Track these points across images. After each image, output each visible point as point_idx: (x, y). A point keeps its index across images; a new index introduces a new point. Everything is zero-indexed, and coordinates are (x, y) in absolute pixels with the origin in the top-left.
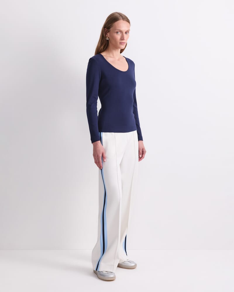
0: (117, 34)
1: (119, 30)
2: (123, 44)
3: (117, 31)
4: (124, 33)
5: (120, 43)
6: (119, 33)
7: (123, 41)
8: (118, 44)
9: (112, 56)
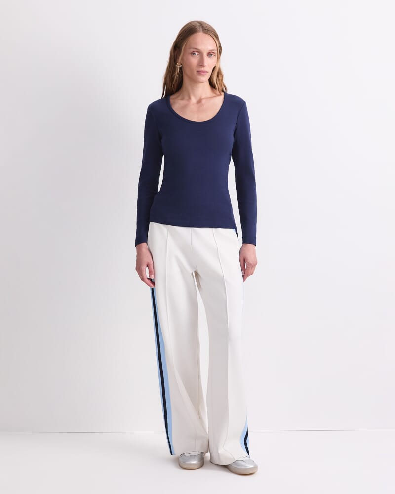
0: (192, 56)
1: (196, 49)
2: (203, 73)
3: (192, 50)
4: (205, 55)
5: (198, 71)
6: (197, 55)
7: (202, 69)
8: (195, 72)
9: (186, 98)
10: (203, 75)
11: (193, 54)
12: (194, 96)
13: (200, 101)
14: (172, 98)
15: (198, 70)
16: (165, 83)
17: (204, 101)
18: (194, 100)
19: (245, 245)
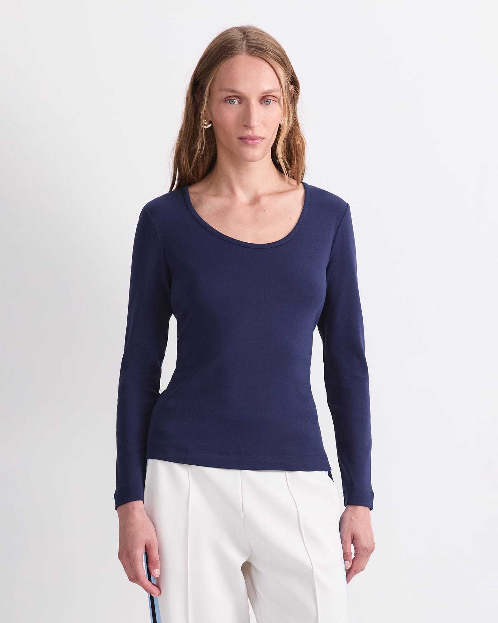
0: (227, 106)
1: (232, 91)
2: (252, 142)
3: (226, 94)
4: (254, 102)
5: (241, 138)
6: (236, 103)
7: (250, 133)
8: (235, 140)
9: (226, 191)
10: (253, 146)
11: (229, 100)
12: (243, 187)
13: (255, 200)
14: (194, 191)
15: (241, 135)
16: (178, 163)
17: (264, 201)
18: (242, 197)
19: (351, 508)
